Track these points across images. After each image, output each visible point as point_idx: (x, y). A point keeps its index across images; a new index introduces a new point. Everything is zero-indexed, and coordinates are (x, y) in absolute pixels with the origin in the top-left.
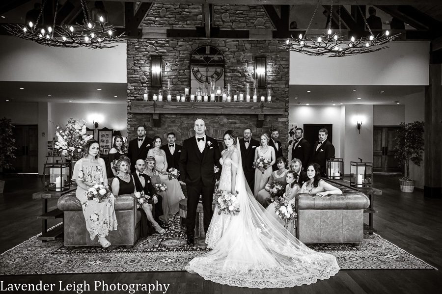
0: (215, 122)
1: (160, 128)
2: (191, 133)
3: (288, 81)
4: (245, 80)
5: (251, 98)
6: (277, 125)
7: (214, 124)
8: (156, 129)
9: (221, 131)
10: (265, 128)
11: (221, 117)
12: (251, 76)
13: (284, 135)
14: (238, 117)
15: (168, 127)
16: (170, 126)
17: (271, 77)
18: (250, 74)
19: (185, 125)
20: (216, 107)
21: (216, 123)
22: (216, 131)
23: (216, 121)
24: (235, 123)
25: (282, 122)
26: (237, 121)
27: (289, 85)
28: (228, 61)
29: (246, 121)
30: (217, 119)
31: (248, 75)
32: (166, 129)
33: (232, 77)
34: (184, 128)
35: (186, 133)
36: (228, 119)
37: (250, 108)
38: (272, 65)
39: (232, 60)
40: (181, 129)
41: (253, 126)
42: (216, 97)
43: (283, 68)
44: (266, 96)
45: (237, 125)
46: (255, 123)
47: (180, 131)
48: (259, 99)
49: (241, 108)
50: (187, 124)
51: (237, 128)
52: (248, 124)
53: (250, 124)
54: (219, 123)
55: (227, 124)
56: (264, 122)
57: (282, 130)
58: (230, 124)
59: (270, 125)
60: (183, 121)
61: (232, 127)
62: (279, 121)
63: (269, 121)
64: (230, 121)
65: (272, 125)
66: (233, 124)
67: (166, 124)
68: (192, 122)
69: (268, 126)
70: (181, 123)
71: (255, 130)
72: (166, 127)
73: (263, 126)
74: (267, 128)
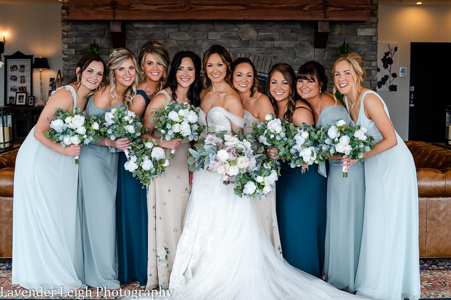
0: (232, 38)
6: (356, 43)
7: (231, 41)
10: (331, 48)
11: (244, 26)
13: (369, 63)
14: (277, 26)
21: (235, 38)
23: (234, 34)
24: (272, 39)
25: (366, 37)
26: (276, 35)
29: (293, 35)
30: (235, 30)
36: (258, 31)
37: (301, 8)
41: (307, 44)
45: (276, 43)
46: (312, 38)
49: (283, 8)
50: (176, 41)
51: (276, 49)
52: (297, 40)
53: (301, 41)
54: (241, 39)
55: (256, 40)
56: (330, 37)
57: (364, 53)
58: (261, 41)
59: (342, 43)
60: (168, 36)
61: (266, 47)
62: (358, 35)
63: (339, 34)
64: (262, 34)
65: (344, 42)
66: (267, 40)
67: (137, 42)
68: (187, 37)
69: (337, 46)
70: (165, 39)
71: (312, 53)
72: (137, 47)
73: (328, 45)
74: (335, 48)
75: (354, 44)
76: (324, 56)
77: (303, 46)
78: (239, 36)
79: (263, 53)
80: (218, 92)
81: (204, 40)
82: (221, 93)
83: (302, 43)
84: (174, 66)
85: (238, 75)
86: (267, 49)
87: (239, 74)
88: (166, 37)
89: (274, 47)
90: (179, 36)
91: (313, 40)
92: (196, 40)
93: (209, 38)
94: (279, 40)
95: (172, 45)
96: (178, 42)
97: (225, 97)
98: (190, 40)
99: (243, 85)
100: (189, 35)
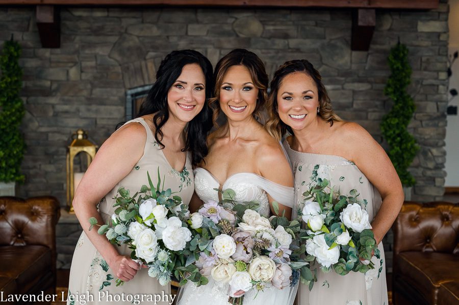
0: (224, 34)
1: (58, 51)
2: (150, 64)
6: (415, 43)
7: (223, 39)
8: (47, 53)
10: (377, 51)
11: (243, 16)
13: (436, 74)
14: (294, 16)
15: (83, 47)
16: (91, 45)
19: (132, 41)
21: (228, 34)
23: (227, 28)
24: (286, 36)
25: (430, 35)
26: (292, 31)
29: (319, 30)
30: (229, 22)
32: (77, 52)
34: (129, 49)
35: (137, 64)
36: (264, 23)
40: (121, 53)
41: (339, 44)
45: (293, 43)
46: (348, 35)
47: (119, 58)
50: (138, 37)
51: (292, 52)
52: (325, 38)
53: (331, 40)
54: (237, 36)
55: (261, 37)
56: (375, 33)
57: (428, 60)
58: (269, 38)
59: (394, 43)
60: (126, 30)
61: (275, 47)
62: (419, 30)
63: (390, 30)
64: (271, 28)
65: (399, 43)
66: (279, 37)
67: (78, 38)
68: (155, 31)
69: (386, 47)
70: (121, 34)
71: (347, 58)
72: (77, 46)
73: (372, 46)
74: (384, 52)
75: (412, 45)
76: (366, 62)
77: (333, 47)
78: (234, 31)
79: (272, 58)
80: (241, 139)
81: (181, 37)
82: (248, 141)
83: (333, 42)
84: (164, 77)
85: (285, 98)
86: (278, 51)
87: (286, 95)
88: (123, 31)
89: (289, 48)
90: (142, 29)
91: (349, 38)
92: (168, 37)
93: (190, 33)
94: (297, 38)
95: (131, 43)
96: (141, 39)
97: (256, 151)
98: (159, 37)
99: (297, 117)
100: (159, 28)
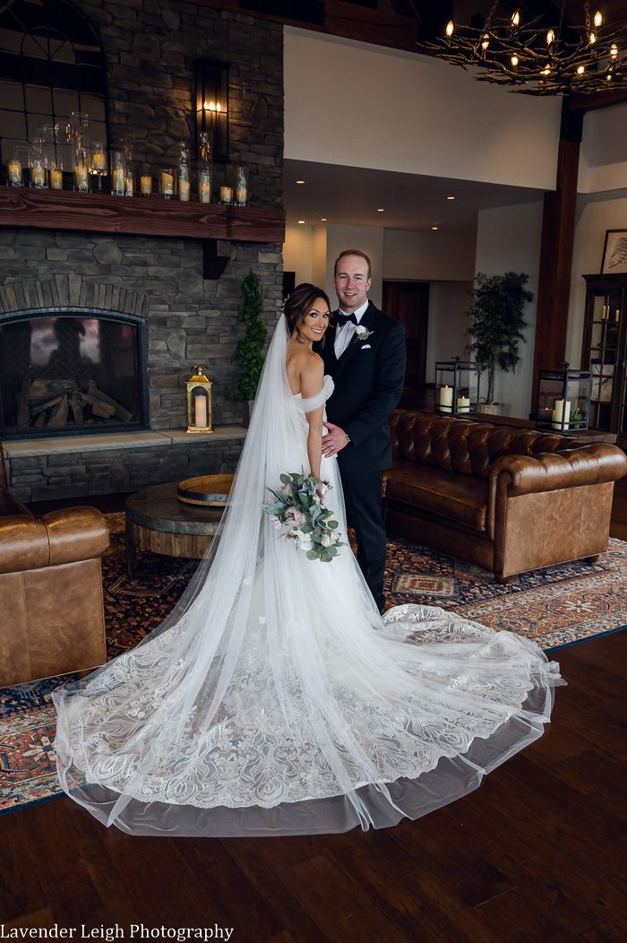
0: (85, 259)
2: (9, 290)
3: (280, 147)
4: (167, 131)
5: (195, 189)
7: (84, 265)
9: (103, 287)
10: (226, 280)
11: (102, 242)
12: (184, 119)
13: (273, 301)
14: (151, 244)
17: (239, 130)
18: (181, 113)
20: (100, 211)
21: (89, 260)
22: (91, 287)
23: (88, 254)
24: (145, 264)
25: (268, 266)
26: (151, 259)
27: (282, 159)
28: (115, 60)
29: (174, 259)
30: (89, 247)
31: (176, 113)
33: (128, 116)
36: (123, 250)
37: (195, 219)
38: (241, 95)
39: (125, 58)
41: (193, 273)
42: (92, 178)
43: (269, 106)
44: (234, 186)
45: (152, 271)
46: (200, 263)
48: (215, 194)
49: (170, 218)
51: (151, 280)
52: (180, 267)
53: (185, 268)
54: (98, 262)
55: (121, 264)
56: (229, 264)
58: (129, 265)
61: (136, 275)
62: (259, 262)
64: (130, 255)
65: (251, 273)
66: (138, 265)
68: (12, 254)
71: (200, 287)
73: (222, 275)
76: (216, 290)
77: (188, 275)
78: (95, 257)
79: (133, 285)
81: (40, 261)
83: (187, 271)
86: (138, 279)
89: (148, 276)
91: (201, 267)
92: (26, 261)
93: (48, 258)
94: (155, 266)
98: (18, 260)
100: (15, 251)
